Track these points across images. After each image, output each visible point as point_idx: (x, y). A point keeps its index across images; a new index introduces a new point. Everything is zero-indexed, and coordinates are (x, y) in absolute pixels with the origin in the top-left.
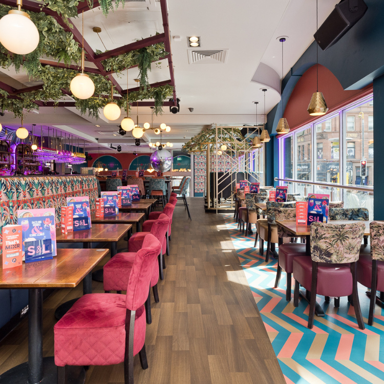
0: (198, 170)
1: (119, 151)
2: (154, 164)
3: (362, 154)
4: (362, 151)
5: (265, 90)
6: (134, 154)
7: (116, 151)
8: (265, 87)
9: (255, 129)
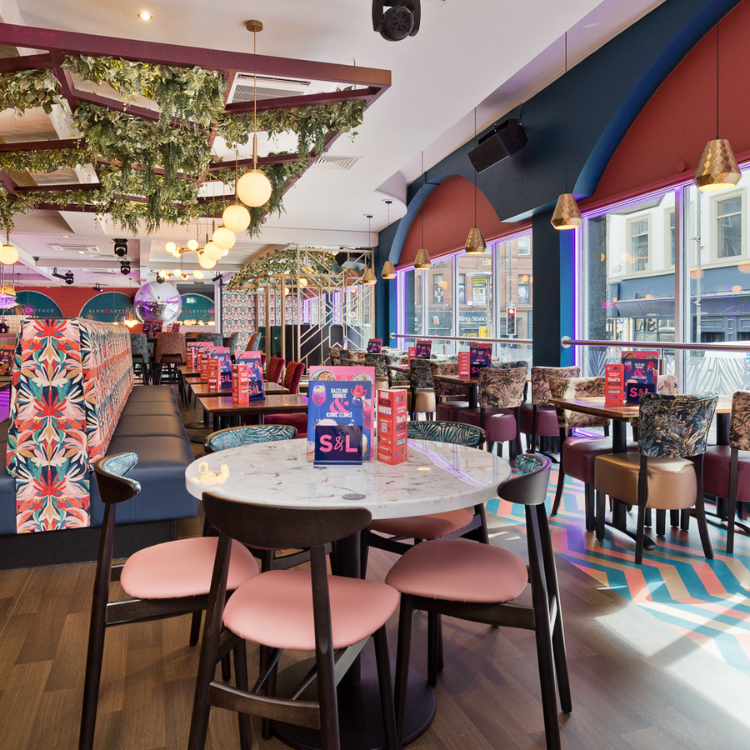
0: (229, 322)
1: (70, 282)
2: (142, 310)
3: (508, 296)
4: (509, 289)
5: (389, 202)
6: (95, 289)
7: (63, 283)
8: (389, 198)
9: (359, 254)
